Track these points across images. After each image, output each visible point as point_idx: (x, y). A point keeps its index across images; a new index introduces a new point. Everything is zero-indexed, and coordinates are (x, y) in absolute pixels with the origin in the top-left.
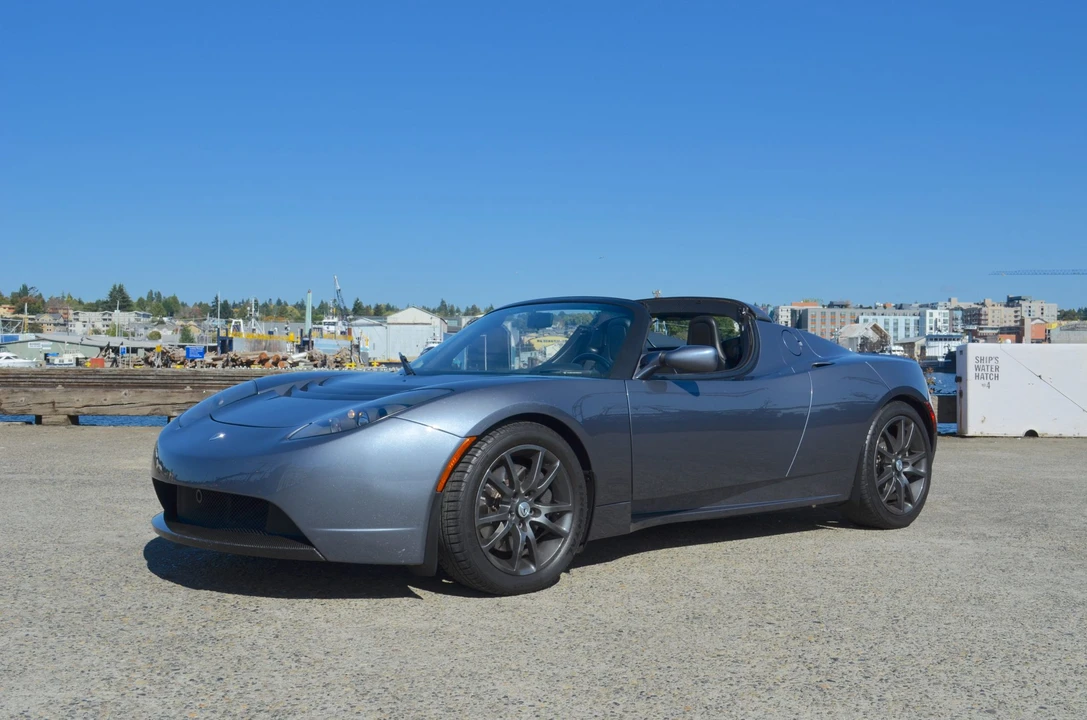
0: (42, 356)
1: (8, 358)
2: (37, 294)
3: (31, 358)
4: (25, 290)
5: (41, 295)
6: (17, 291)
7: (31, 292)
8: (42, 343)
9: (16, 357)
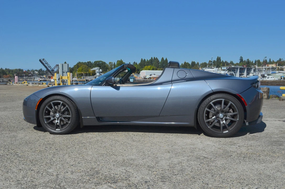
0: (280, 77)
1: (271, 78)
2: (283, 60)
3: (277, 78)
4: (280, 59)
5: (284, 61)
6: (278, 60)
7: (282, 60)
8: (280, 73)
9: (273, 77)
